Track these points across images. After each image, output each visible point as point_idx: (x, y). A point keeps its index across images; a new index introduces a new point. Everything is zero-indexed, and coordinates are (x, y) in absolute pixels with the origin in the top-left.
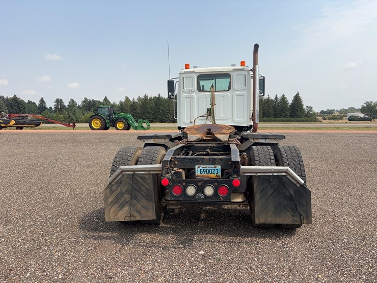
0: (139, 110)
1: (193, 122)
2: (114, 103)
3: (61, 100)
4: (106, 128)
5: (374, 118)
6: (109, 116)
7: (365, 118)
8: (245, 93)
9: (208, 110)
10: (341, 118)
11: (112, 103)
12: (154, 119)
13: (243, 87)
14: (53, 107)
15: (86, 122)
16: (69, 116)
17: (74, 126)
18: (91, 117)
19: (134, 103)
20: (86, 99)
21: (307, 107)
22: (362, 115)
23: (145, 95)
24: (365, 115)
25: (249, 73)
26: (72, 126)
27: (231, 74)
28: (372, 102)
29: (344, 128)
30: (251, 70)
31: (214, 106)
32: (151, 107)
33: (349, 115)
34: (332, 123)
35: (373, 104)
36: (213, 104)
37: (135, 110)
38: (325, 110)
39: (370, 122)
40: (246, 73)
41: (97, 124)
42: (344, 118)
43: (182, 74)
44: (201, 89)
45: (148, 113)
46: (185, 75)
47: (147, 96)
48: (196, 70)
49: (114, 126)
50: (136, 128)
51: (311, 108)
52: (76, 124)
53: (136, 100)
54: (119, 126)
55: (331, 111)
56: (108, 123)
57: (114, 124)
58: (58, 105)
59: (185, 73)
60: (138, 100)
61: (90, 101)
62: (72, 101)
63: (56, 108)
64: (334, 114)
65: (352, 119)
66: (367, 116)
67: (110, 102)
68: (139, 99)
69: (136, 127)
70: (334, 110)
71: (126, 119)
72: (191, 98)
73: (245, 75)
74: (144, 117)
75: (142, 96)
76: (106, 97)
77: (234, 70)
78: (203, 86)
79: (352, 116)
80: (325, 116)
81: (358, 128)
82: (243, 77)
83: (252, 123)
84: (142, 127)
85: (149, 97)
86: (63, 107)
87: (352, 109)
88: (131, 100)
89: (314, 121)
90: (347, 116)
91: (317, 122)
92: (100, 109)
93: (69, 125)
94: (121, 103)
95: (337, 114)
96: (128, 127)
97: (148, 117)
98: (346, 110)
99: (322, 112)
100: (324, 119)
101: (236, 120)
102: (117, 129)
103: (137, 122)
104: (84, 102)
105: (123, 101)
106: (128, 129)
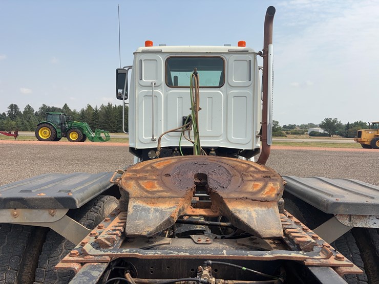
0: (102, 119)
1: (157, 141)
2: (75, 111)
3: (16, 106)
4: (56, 139)
5: (332, 134)
6: (61, 124)
7: (325, 134)
8: (249, 92)
9: (184, 119)
10: (303, 133)
11: (72, 110)
12: (118, 129)
13: (245, 82)
14: (6, 113)
15: (32, 130)
16: (23, 124)
17: (16, 135)
18: (38, 125)
19: (97, 111)
20: (44, 105)
21: (274, 121)
22: (321, 131)
23: (109, 104)
24: (325, 131)
25: (255, 59)
26: (13, 135)
27: (226, 58)
28: (331, 119)
29: (312, 144)
30: (260, 54)
31: (199, 113)
32: (115, 116)
33: (311, 130)
34: (297, 138)
35: (332, 121)
36: (195, 108)
37: (97, 119)
38: (287, 125)
39: (329, 137)
40: (251, 57)
41: (45, 133)
42: (305, 133)
43: (138, 55)
44: (171, 83)
45: (111, 122)
46: (143, 57)
47: (111, 105)
48: (165, 49)
49: (67, 136)
50: (92, 140)
51: (277, 122)
52: (19, 133)
53: (99, 109)
54: (72, 136)
55: (292, 126)
56: (59, 133)
57: (66, 133)
58: (12, 111)
59: (144, 52)
60: (102, 109)
61: (49, 108)
62: (29, 107)
63: (10, 114)
64: (295, 129)
65: (313, 134)
66: (326, 132)
67: (70, 110)
68: (103, 107)
69: (93, 138)
70: (295, 125)
71: (81, 129)
72: (154, 97)
73: (250, 61)
74: (107, 126)
75: (106, 105)
76: (66, 104)
77: (231, 52)
78: (176, 78)
79: (313, 131)
80: (288, 130)
81: (325, 144)
82: (246, 64)
83: (259, 145)
84: (100, 138)
85: (113, 106)
86: (18, 113)
87: (312, 125)
88: (94, 108)
89: (280, 136)
90: (308, 131)
91: (282, 136)
92: (51, 116)
93: (10, 134)
94: (83, 111)
95: (298, 129)
96: (83, 138)
97: (111, 127)
98: (306, 126)
99: (285, 127)
100: (288, 133)
101: (233, 138)
102: (70, 140)
103: (94, 132)
104: (42, 108)
105: (85, 109)
106: (83, 140)
